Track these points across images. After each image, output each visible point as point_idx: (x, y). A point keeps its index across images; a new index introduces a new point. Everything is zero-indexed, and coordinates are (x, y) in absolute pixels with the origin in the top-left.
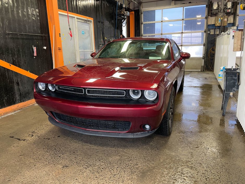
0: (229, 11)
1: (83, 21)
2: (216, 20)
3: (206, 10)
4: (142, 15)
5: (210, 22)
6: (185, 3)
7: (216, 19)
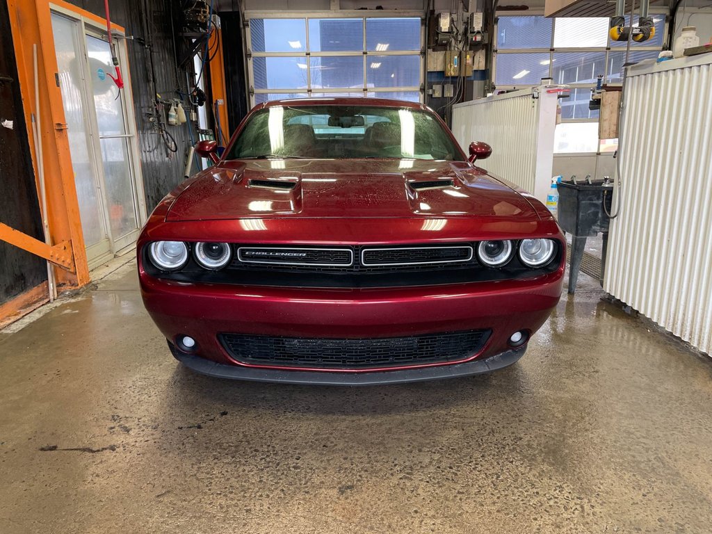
0: (477, 40)
1: (100, 36)
2: (448, 60)
3: (423, 33)
4: (248, 30)
5: (432, 64)
6: (366, 9)
7: (448, 56)
